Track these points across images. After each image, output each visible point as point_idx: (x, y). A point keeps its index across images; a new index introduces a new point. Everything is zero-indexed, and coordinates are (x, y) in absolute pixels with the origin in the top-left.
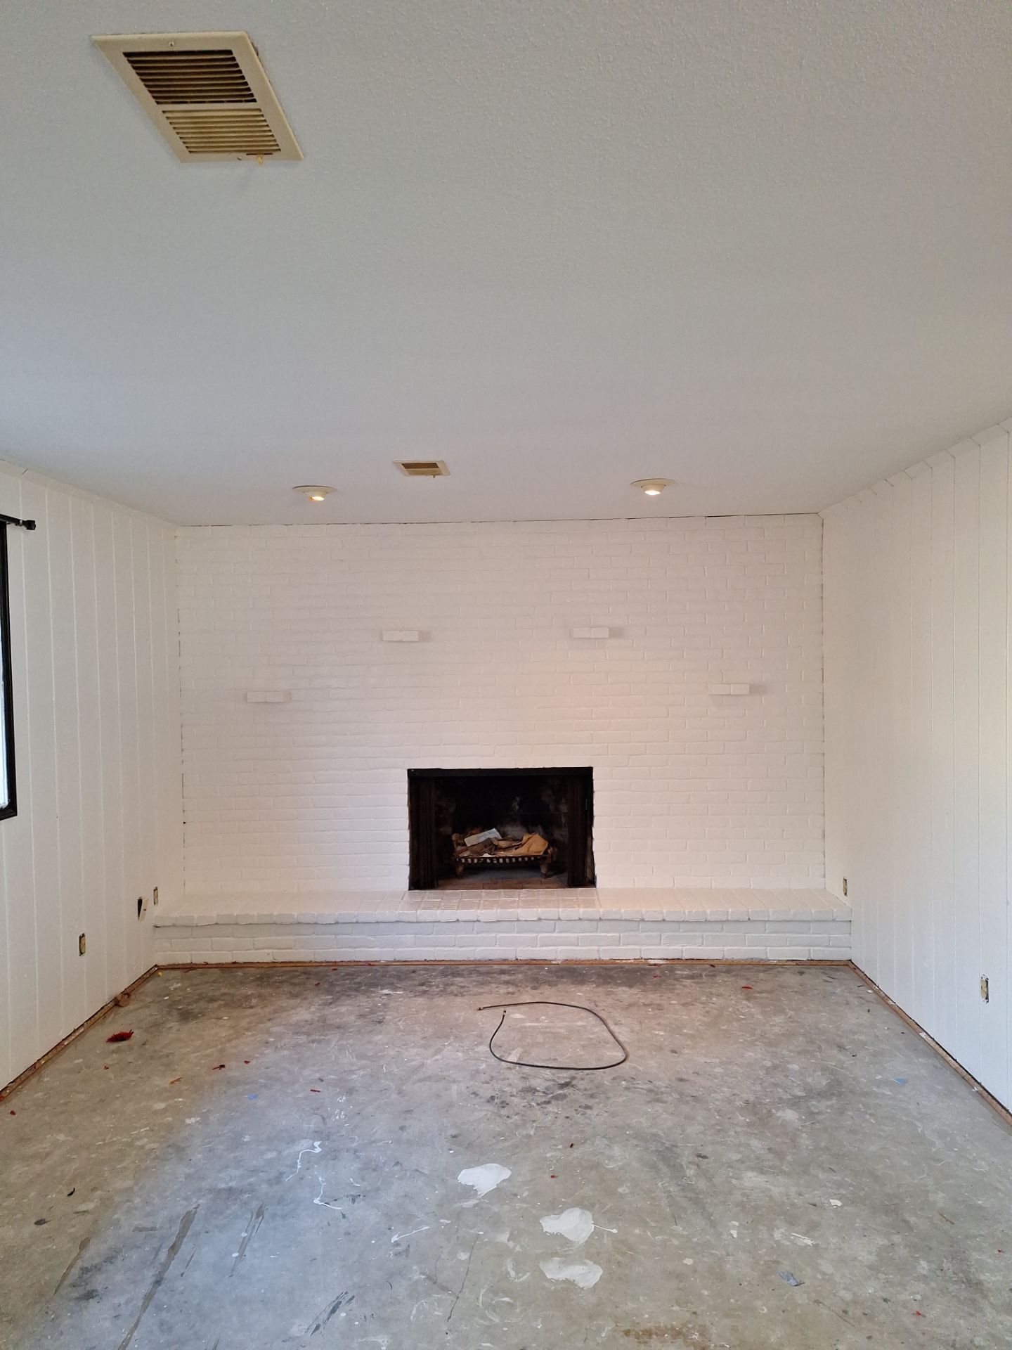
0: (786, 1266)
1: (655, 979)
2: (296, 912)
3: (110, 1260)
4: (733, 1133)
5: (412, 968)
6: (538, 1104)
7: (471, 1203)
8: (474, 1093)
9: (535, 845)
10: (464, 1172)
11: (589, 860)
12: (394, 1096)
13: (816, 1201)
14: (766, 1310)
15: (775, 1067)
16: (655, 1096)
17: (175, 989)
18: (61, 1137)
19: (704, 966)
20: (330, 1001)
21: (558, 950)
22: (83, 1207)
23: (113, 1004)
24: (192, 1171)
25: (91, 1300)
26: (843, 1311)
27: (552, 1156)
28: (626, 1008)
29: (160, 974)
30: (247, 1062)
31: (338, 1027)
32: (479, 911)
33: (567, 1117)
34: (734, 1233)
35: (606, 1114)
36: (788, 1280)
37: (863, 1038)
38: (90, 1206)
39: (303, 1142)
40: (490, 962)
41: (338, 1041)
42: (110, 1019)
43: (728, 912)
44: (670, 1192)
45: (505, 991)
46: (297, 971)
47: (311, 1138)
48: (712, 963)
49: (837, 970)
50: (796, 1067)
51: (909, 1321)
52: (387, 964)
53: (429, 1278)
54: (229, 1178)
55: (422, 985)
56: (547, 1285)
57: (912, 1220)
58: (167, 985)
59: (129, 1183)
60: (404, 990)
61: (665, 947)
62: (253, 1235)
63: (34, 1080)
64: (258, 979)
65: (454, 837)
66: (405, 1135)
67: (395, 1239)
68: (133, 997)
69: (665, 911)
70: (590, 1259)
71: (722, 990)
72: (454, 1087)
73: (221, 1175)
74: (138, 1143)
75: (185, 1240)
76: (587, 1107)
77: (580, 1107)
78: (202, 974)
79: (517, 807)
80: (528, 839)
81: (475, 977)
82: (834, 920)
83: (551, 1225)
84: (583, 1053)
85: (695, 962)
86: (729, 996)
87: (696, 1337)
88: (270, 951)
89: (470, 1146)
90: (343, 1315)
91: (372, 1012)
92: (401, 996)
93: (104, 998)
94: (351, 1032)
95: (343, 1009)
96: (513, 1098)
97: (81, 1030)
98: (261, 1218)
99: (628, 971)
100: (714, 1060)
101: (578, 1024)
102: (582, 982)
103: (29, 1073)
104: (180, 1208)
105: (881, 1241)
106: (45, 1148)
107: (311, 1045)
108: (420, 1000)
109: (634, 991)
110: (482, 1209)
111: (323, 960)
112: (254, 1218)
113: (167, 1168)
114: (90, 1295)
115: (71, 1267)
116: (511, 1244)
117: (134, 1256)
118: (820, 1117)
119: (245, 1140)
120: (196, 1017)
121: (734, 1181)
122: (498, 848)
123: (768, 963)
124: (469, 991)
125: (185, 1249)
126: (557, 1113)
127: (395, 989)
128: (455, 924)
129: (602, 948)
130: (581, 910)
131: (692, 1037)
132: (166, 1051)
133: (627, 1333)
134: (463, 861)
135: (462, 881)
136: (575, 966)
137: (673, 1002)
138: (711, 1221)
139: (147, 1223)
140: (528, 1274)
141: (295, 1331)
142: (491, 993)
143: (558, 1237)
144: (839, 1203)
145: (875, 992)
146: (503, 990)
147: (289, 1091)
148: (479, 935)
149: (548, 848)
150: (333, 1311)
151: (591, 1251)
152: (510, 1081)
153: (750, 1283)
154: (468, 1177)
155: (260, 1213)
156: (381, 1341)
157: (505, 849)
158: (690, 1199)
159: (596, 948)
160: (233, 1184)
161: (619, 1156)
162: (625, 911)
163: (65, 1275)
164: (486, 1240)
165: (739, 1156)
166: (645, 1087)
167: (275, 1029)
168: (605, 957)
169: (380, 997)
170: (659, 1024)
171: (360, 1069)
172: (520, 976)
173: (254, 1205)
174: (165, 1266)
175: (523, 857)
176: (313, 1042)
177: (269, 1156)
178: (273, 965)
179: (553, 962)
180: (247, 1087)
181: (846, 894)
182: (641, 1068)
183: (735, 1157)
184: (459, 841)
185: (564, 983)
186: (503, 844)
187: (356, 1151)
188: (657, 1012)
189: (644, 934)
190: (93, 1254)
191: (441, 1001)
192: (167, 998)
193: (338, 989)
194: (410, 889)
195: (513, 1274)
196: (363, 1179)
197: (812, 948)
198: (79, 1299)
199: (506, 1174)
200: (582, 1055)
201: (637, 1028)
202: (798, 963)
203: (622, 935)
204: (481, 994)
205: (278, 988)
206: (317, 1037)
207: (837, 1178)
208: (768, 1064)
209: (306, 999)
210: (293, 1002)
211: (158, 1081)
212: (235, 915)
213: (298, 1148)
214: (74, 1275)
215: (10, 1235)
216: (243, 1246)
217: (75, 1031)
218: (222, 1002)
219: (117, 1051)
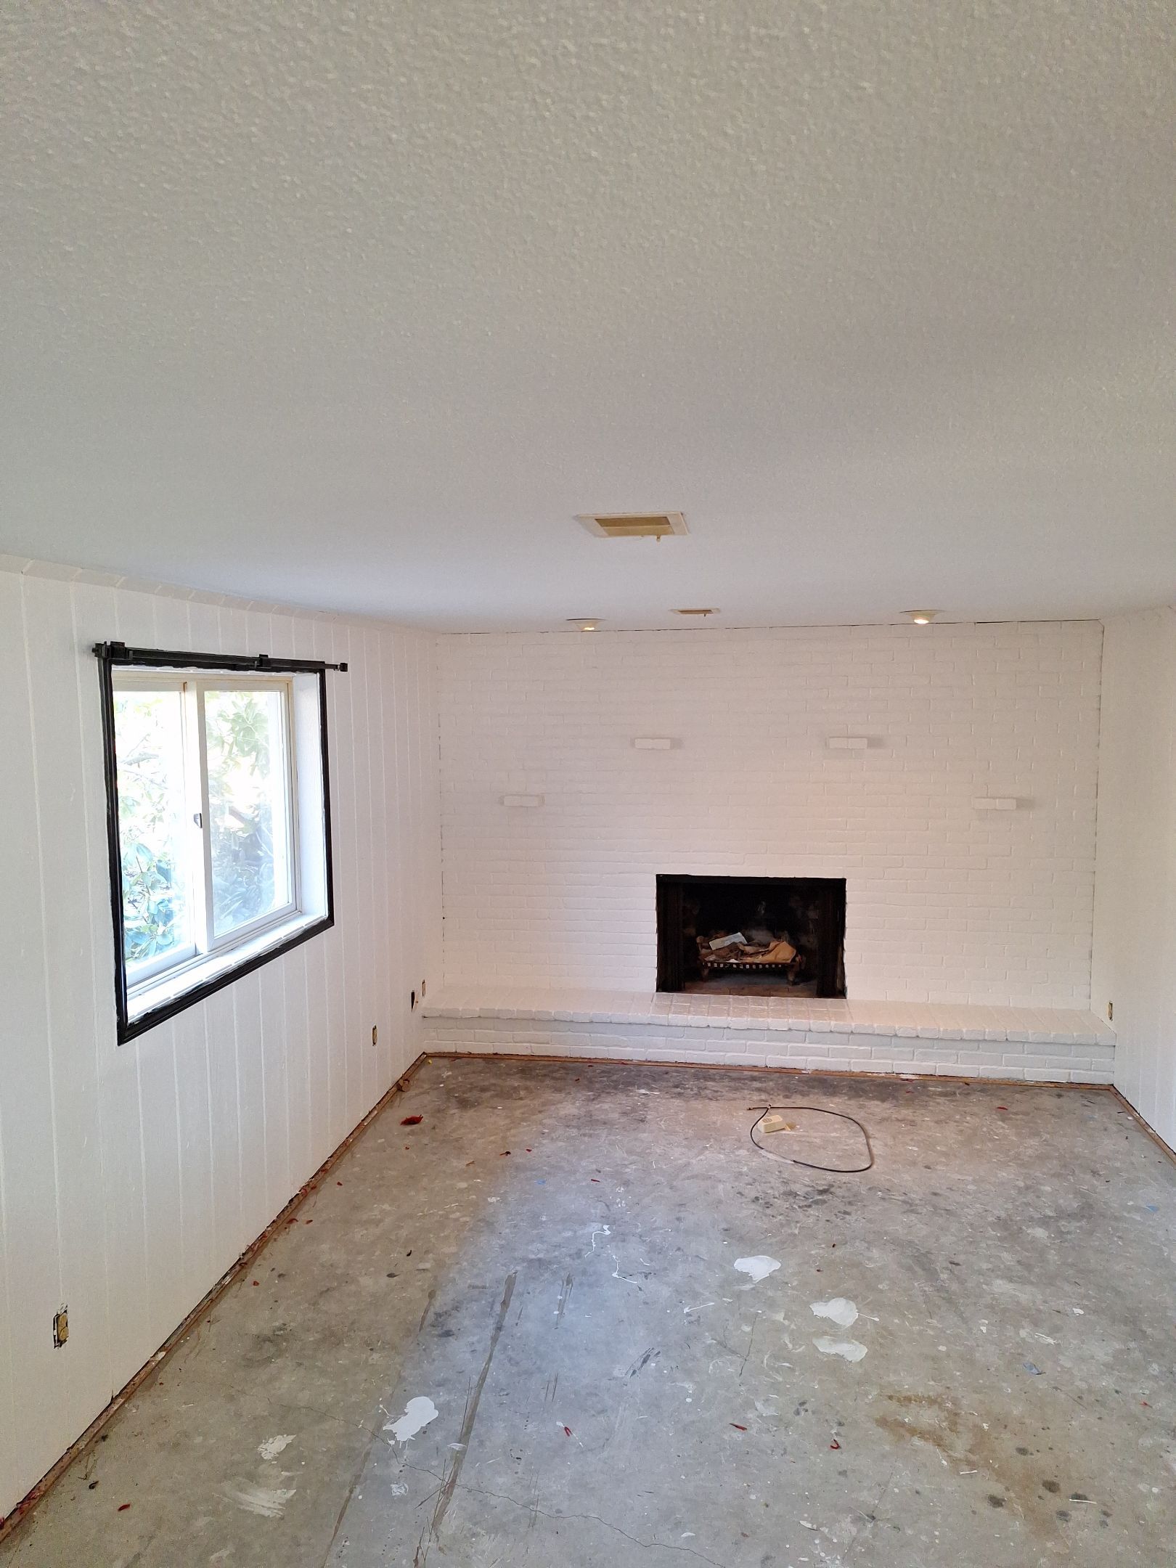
0: (1029, 1358)
1: (908, 1094)
2: (553, 1010)
3: (456, 1308)
4: (984, 1245)
5: (664, 1068)
6: (799, 1207)
7: (748, 1287)
8: (740, 1193)
9: (782, 952)
10: (738, 1260)
11: (839, 970)
12: (667, 1190)
13: (1060, 1308)
14: (1010, 1391)
15: (1027, 1188)
16: (910, 1207)
17: (448, 1077)
18: (386, 1207)
19: (958, 1084)
20: (592, 1097)
21: (809, 1059)
22: (421, 1266)
23: (394, 1089)
24: (503, 1242)
25: (450, 1338)
26: (1079, 1397)
27: (816, 1253)
28: (880, 1122)
29: (430, 1061)
30: (529, 1151)
31: (605, 1123)
32: (729, 1018)
33: (828, 1221)
34: (984, 1329)
35: (864, 1220)
36: (1032, 1369)
37: (1118, 1164)
38: (428, 1266)
39: (594, 1224)
40: (740, 1068)
41: (607, 1137)
42: (397, 1103)
43: (985, 1032)
44: (925, 1291)
45: (758, 1098)
46: (555, 1065)
47: (600, 1222)
48: (967, 1081)
49: (1099, 1095)
50: (1048, 1189)
51: (1136, 1409)
52: (640, 1064)
53: (720, 1343)
54: (536, 1251)
55: (677, 1087)
56: (820, 1357)
57: (1149, 1331)
58: (439, 1072)
59: (453, 1249)
60: (660, 1091)
61: (917, 1063)
62: (567, 1298)
63: (348, 1156)
65: (698, 940)
66: (682, 1226)
67: (686, 1310)
68: (411, 1082)
69: (919, 1028)
70: (856, 1340)
71: (975, 1109)
72: (721, 1187)
73: (530, 1248)
74: (452, 1216)
75: (512, 1298)
76: (846, 1213)
77: (839, 1212)
78: (468, 1064)
79: (763, 912)
80: (776, 946)
81: (726, 1082)
82: (1096, 1044)
83: (820, 1310)
84: (839, 1163)
85: (949, 1079)
86: (984, 1116)
87: (949, 1405)
88: (528, 1044)
89: (741, 1239)
90: (654, 1365)
91: (634, 1110)
92: (659, 1097)
93: (387, 1084)
94: (617, 1128)
95: (606, 1106)
96: (776, 1200)
97: (377, 1113)
98: (571, 1285)
99: (880, 1085)
100: (967, 1177)
101: (832, 1135)
102: (834, 1094)
103: (343, 1150)
104: (502, 1273)
105: (1118, 1346)
106: (375, 1215)
107: (583, 1138)
108: (677, 1102)
109: (886, 1105)
110: (758, 1292)
111: (578, 1056)
112: (565, 1285)
113: (482, 1238)
114: (448, 1334)
115: (426, 1311)
116: (786, 1322)
117: (475, 1307)
118: (1069, 1237)
119: (543, 1220)
120: (473, 1106)
121: (984, 1286)
122: (744, 954)
123: (1026, 1083)
124: (723, 1096)
125: (514, 1303)
126: (818, 1216)
127: (651, 1089)
128: (706, 1030)
129: (853, 1060)
130: (833, 1023)
131: (945, 1154)
132: (455, 1135)
133: (890, 1398)
134: (709, 965)
135: (706, 985)
136: (825, 1077)
137: (926, 1119)
138: (963, 1318)
139: (477, 1282)
140: (804, 1347)
141: (616, 1373)
142: (744, 1099)
143: (825, 1320)
144: (1082, 1312)
145: (1135, 1119)
146: (756, 1097)
147: (572, 1179)
148: (729, 1042)
149: (796, 956)
150: (645, 1361)
151: (856, 1333)
152: (772, 1184)
153: (997, 1369)
154: (742, 1265)
155: (569, 1281)
156: (687, 1386)
157: (751, 955)
158: (944, 1299)
159: (848, 1060)
160: (541, 1256)
161: (878, 1258)
162: (878, 1026)
163: (424, 1318)
164: (764, 1317)
165: (990, 1266)
166: (900, 1198)
167: (548, 1121)
168: (856, 1070)
169: (639, 1097)
170: (912, 1140)
171: (631, 1164)
172: (771, 1083)
173: (564, 1274)
174: (502, 1317)
175: (770, 964)
176: (584, 1135)
177: (569, 1234)
178: (532, 1058)
179: (804, 1072)
180: (534, 1173)
181: (1111, 1018)
182: (896, 1181)
183: (985, 1266)
184: (704, 944)
185: (817, 1093)
186: (749, 949)
187: (641, 1236)
188: (909, 1127)
189: (896, 1049)
190: (441, 1302)
191: (697, 1104)
192: (442, 1085)
193: (597, 1086)
194: (657, 991)
195: (790, 1346)
196: (652, 1260)
197: (1072, 1071)
198: (440, 1336)
199: (777, 1265)
200: (838, 1165)
201: (890, 1142)
202: (1057, 1085)
203: (873, 1049)
204: (734, 1099)
205: (542, 1081)
206: (587, 1131)
207: (1083, 1290)
208: (1021, 1184)
209: (569, 1093)
210: (558, 1096)
211: (455, 1163)
212: (496, 1009)
213: (591, 1230)
214: (431, 1317)
215: (371, 1283)
216: (561, 1305)
217: (370, 1113)
218: (493, 1092)
219: (412, 1133)
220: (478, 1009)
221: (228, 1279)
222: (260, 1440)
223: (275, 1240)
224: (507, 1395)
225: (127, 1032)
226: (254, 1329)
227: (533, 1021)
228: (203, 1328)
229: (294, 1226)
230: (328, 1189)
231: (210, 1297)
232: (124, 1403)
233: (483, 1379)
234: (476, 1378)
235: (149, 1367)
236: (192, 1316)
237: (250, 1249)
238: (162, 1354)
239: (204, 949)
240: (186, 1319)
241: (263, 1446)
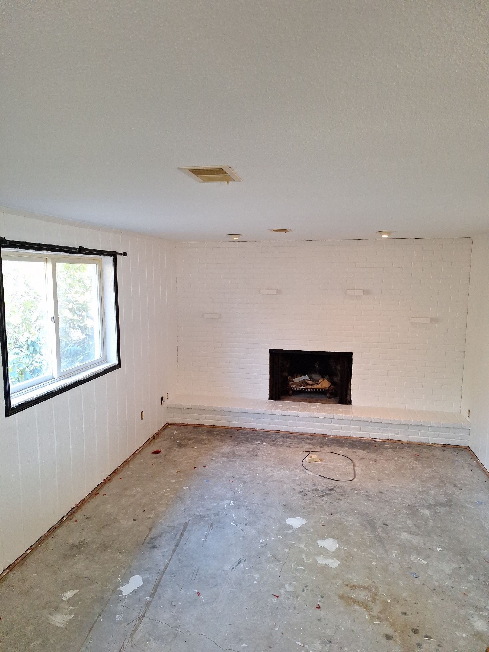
0: (414, 570)
1: (375, 447)
2: (223, 406)
3: (160, 536)
4: (400, 517)
5: (269, 433)
6: (319, 496)
7: (290, 531)
8: (293, 489)
9: (325, 384)
10: (288, 519)
11: (349, 392)
12: (262, 486)
13: (430, 547)
14: (402, 585)
15: (423, 491)
16: (369, 498)
17: (176, 434)
18: (139, 489)
19: (398, 444)
20: (236, 444)
21: (333, 431)
22: (149, 516)
23: (152, 438)
24: (186, 507)
25: (155, 549)
26: (434, 589)
27: (323, 517)
28: (361, 459)
29: (169, 427)
30: (205, 467)
31: (240, 456)
32: (298, 412)
33: (331, 503)
34: (394, 555)
35: (347, 503)
36: (414, 575)
37: (466, 482)
38: (151, 516)
39: (227, 501)
40: (303, 434)
41: (239, 462)
42: (152, 444)
43: (411, 421)
44: (370, 537)
45: (309, 447)
46: (222, 430)
47: (230, 499)
48: (403, 442)
49: (462, 450)
50: (433, 492)
51: (460, 596)
52: (259, 431)
53: (273, 556)
54: (200, 511)
55: (273, 441)
56: (318, 565)
57: (471, 559)
58: (172, 431)
59: (164, 509)
60: (266, 443)
61: (380, 434)
62: (210, 533)
63: (127, 467)
64: (208, 432)
65: (288, 378)
66: (265, 502)
67: (261, 541)
68: (160, 435)
69: (382, 418)
70: (335, 558)
71: (405, 455)
72: (286, 485)
73: (197, 510)
74: (166, 495)
75: (185, 532)
76: (340, 500)
77: (336, 499)
78: (185, 428)
79: (317, 367)
80: (322, 381)
81: (296, 440)
82: (462, 428)
83: (321, 543)
84: (339, 477)
85: (394, 441)
86: (408, 458)
87: (373, 590)
88: (212, 421)
89: (291, 510)
90: (242, 565)
91: (253, 451)
92: (265, 445)
93: (149, 436)
94: (244, 458)
95: (241, 448)
96: (309, 493)
97: (142, 448)
98: (212, 527)
99: (363, 443)
100: (397, 486)
101: (339, 464)
102: (342, 446)
103: (124, 464)
104: (183, 521)
105: (455, 566)
106: (133, 493)
107: (229, 462)
108: (273, 448)
109: (365, 452)
110: (294, 534)
111: (233, 426)
112: (209, 527)
113: (177, 505)
114: (154, 547)
115: (147, 537)
116: (305, 548)
117: (168, 535)
118: (439, 514)
119: (205, 497)
120: (184, 446)
121: (397, 536)
122: (308, 384)
123: (429, 444)
124: (293, 446)
125: (186, 535)
126: (327, 501)
127: (263, 442)
128: (288, 417)
129: (352, 432)
130: (344, 415)
131: (388, 475)
132: (174, 459)
133: (347, 585)
134: (292, 389)
135: (292, 397)
136: (340, 439)
137: (382, 459)
138: (385, 549)
139: (171, 524)
140: (311, 560)
141: (225, 568)
142: (302, 447)
143: (324, 548)
144: (440, 549)
145: (477, 462)
146: (308, 446)
147: (221, 480)
148: (298, 422)
149: (331, 386)
150: (239, 563)
151: (336, 555)
152: (308, 486)
153: (398, 574)
154: (289, 521)
155: (212, 526)
156: (255, 576)
157: (311, 385)
158: (378, 540)
159: (350, 432)
160: (201, 514)
161: (351, 520)
162: (363, 417)
163: (145, 540)
164: (296, 546)
165: (401, 526)
166: (365, 494)
167: (215, 454)
168: (354, 436)
169: (256, 445)
170: (374, 468)
171: (248, 474)
172: (315, 441)
173: (210, 522)
174: (179, 541)
175: (319, 389)
176: (230, 461)
177: (215, 504)
178: (213, 427)
179: (330, 436)
180: (205, 477)
181: (469, 417)
182: (364, 486)
183: (399, 526)
184: (291, 380)
185: (334, 446)
186: (310, 382)
187: (247, 507)
188: (374, 462)
189: (371, 428)
190: (154, 533)
191: (281, 449)
192: (172, 437)
193: (239, 439)
194: (269, 399)
195: (305, 559)
196: (249, 517)
197: (450, 440)
198: (151, 548)
199: (305, 522)
200: (339, 478)
201: (364, 469)
202: (443, 445)
203: (361, 427)
204: (298, 447)
205: (215, 437)
206: (231, 459)
207: (442, 539)
208: (421, 489)
209: (226, 442)
210: (221, 443)
211: (172, 471)
212: (198, 405)
213: (225, 503)
214: (148, 539)
215: (125, 523)
216: (206, 537)
217: (139, 448)
218: (194, 441)
219: (156, 458)
220: (190, 405)
221: (65, 518)
222: (64, 591)
223: (88, 502)
224: (175, 576)
225: (10, 411)
226: (71, 541)
227: (214, 411)
228: (50, 541)
229: (98, 496)
230: (116, 480)
231: (55, 526)
232: (9, 572)
233: (166, 568)
234: (163, 568)
235: (23, 556)
236: (46, 535)
237: (77, 506)
238: (30, 551)
239: (56, 376)
240: (43, 536)
241: (64, 594)
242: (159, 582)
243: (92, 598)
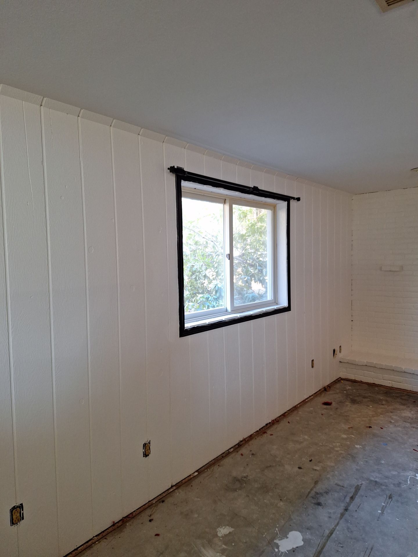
2: (404, 367)
3: (327, 493)
17: (349, 389)
18: (306, 437)
22: (315, 468)
23: (323, 389)
24: (358, 468)
25: (320, 507)
29: (342, 381)
30: (382, 428)
38: (318, 468)
39: (410, 472)
42: (323, 395)
46: (403, 393)
47: (414, 472)
54: (375, 477)
58: (345, 386)
59: (333, 464)
62: (388, 506)
63: (295, 412)
64: (386, 393)
68: (331, 388)
73: (371, 474)
74: (336, 449)
75: (357, 496)
78: (359, 385)
88: (391, 382)
93: (320, 387)
97: (312, 397)
98: (391, 499)
103: (294, 409)
104: (355, 482)
106: (301, 439)
107: (413, 429)
111: (417, 391)
112: (388, 498)
113: (348, 463)
114: (319, 504)
115: (312, 490)
117: (336, 495)
119: (382, 462)
120: (358, 403)
125: (357, 500)
132: (346, 414)
139: (340, 483)
147: (402, 447)
155: (390, 497)
160: (377, 480)
163: (309, 493)
167: (395, 417)
173: (388, 493)
174: (349, 505)
176: (413, 427)
177: (395, 473)
178: (391, 388)
180: (382, 439)
190: (320, 488)
192: (345, 392)
198: (316, 504)
205: (395, 399)
206: (415, 426)
209: (409, 407)
210: (402, 407)
211: (343, 426)
212: (375, 363)
213: (408, 474)
214: (313, 493)
215: (290, 469)
216: (383, 509)
217: (310, 397)
218: (369, 399)
219: (326, 409)
220: (365, 362)
221: (232, 449)
222: (220, 525)
223: (256, 439)
224: (342, 547)
225: (184, 332)
226: (234, 474)
227: (393, 371)
228: (216, 468)
229: (265, 435)
230: (283, 424)
231: (223, 455)
232: (175, 489)
233: (331, 533)
234: (327, 532)
235: (190, 477)
236: (213, 461)
237: (244, 440)
238: (197, 473)
239: (229, 309)
240: (211, 462)
241: (219, 529)
242: (322, 548)
243: (246, 542)
